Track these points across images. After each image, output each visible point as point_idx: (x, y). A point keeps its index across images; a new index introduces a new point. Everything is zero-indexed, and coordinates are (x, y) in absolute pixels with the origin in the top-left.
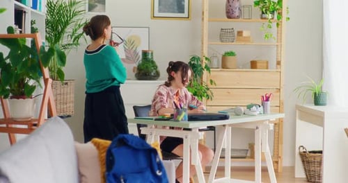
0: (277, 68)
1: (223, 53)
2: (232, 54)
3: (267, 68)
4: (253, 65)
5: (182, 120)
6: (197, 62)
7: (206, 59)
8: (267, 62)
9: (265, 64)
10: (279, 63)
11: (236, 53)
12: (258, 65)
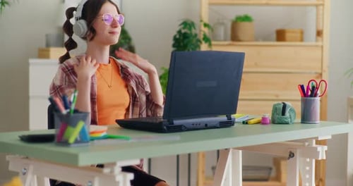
0: (317, 41)
1: (233, 18)
2: (247, 18)
3: (302, 40)
4: (281, 36)
5: (76, 142)
6: (190, 29)
7: (206, 25)
8: (302, 33)
9: (299, 35)
10: (319, 33)
11: (253, 18)
12: (288, 35)
